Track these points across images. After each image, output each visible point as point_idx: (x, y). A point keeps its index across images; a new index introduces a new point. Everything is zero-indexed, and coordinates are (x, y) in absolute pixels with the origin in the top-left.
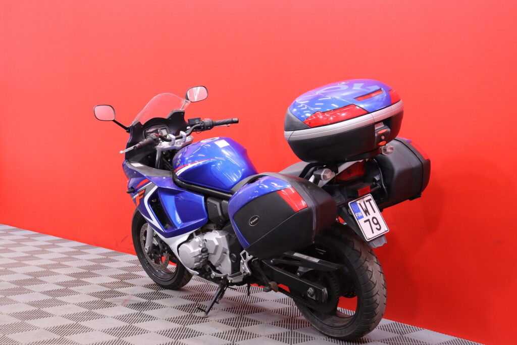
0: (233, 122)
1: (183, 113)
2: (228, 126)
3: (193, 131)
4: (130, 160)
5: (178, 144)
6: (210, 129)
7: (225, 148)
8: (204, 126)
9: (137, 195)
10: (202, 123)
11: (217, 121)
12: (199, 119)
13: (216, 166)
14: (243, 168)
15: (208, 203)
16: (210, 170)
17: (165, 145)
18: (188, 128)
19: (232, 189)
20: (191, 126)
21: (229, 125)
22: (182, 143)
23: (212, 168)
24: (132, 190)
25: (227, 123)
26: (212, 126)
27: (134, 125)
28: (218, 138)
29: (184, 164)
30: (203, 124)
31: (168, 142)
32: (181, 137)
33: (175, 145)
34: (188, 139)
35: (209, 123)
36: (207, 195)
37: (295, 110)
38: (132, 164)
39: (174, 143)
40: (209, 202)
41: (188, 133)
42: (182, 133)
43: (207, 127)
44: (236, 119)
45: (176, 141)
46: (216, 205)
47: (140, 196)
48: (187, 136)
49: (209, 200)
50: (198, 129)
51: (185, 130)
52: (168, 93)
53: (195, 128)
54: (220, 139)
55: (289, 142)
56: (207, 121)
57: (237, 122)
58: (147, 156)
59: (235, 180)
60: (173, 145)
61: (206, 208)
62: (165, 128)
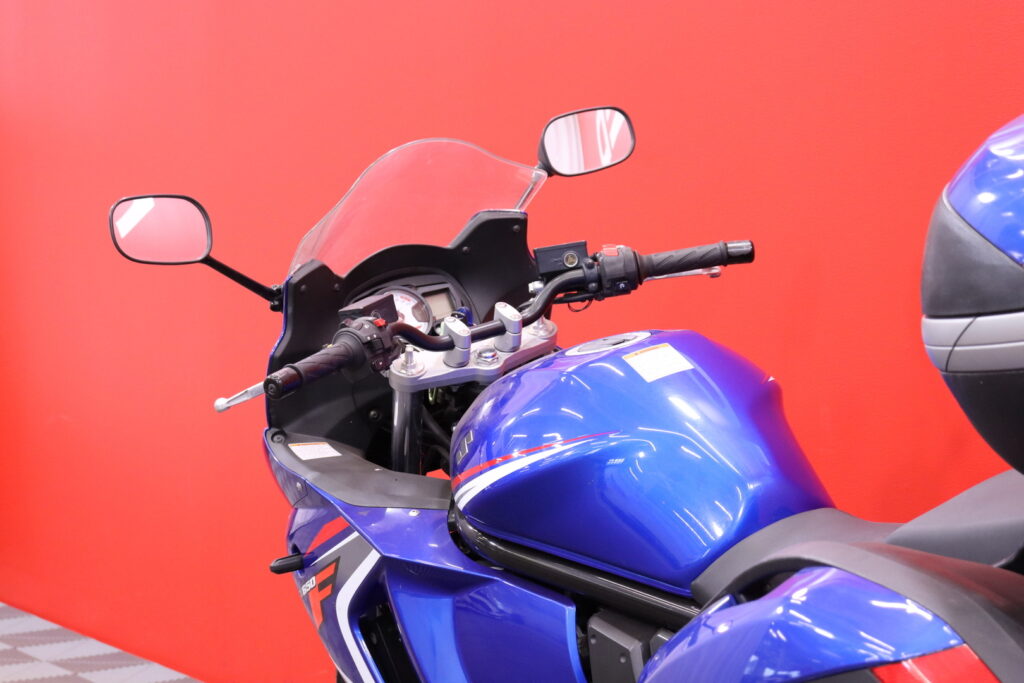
0: (728, 259)
1: (522, 222)
2: (714, 276)
3: (550, 301)
4: (287, 430)
5: (485, 358)
6: (626, 291)
7: (678, 380)
8: (599, 279)
9: (312, 583)
10: (590, 267)
11: (659, 257)
12: (581, 248)
13: (629, 463)
14: (752, 479)
15: (593, 641)
16: (602, 483)
17: (427, 365)
18: (534, 286)
19: (698, 581)
20: (547, 278)
21: (716, 269)
22: (504, 357)
23: (608, 472)
24: (296, 559)
25: (705, 262)
26: (634, 277)
27: (296, 279)
28: (643, 335)
29: (490, 456)
30: (595, 270)
31: (441, 355)
32: (500, 331)
33: (471, 366)
34: (533, 336)
35: (620, 265)
36: (588, 605)
37: (986, 198)
38: (295, 448)
39: (467, 354)
40: (596, 635)
41: (527, 313)
42: (506, 312)
43: (615, 281)
44: (741, 246)
45: (477, 346)
46: (625, 653)
47: (321, 586)
48: (526, 322)
49: (596, 625)
50: (577, 291)
51: (518, 298)
52: (445, 140)
53: (565, 287)
54: (656, 340)
55: (946, 378)
56: (614, 254)
57: (748, 257)
58: (362, 412)
59: (718, 531)
60: (463, 364)
61: (585, 662)
62: (446, 290)
